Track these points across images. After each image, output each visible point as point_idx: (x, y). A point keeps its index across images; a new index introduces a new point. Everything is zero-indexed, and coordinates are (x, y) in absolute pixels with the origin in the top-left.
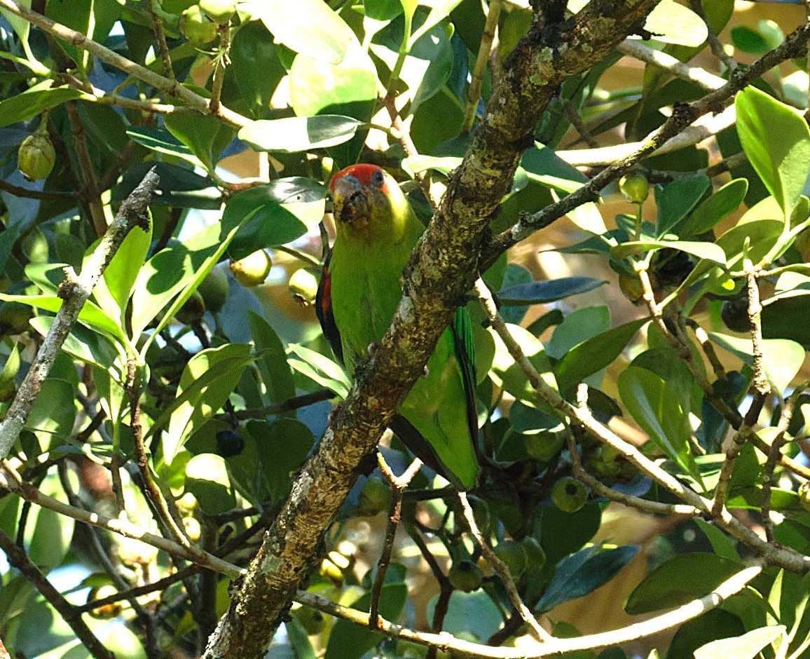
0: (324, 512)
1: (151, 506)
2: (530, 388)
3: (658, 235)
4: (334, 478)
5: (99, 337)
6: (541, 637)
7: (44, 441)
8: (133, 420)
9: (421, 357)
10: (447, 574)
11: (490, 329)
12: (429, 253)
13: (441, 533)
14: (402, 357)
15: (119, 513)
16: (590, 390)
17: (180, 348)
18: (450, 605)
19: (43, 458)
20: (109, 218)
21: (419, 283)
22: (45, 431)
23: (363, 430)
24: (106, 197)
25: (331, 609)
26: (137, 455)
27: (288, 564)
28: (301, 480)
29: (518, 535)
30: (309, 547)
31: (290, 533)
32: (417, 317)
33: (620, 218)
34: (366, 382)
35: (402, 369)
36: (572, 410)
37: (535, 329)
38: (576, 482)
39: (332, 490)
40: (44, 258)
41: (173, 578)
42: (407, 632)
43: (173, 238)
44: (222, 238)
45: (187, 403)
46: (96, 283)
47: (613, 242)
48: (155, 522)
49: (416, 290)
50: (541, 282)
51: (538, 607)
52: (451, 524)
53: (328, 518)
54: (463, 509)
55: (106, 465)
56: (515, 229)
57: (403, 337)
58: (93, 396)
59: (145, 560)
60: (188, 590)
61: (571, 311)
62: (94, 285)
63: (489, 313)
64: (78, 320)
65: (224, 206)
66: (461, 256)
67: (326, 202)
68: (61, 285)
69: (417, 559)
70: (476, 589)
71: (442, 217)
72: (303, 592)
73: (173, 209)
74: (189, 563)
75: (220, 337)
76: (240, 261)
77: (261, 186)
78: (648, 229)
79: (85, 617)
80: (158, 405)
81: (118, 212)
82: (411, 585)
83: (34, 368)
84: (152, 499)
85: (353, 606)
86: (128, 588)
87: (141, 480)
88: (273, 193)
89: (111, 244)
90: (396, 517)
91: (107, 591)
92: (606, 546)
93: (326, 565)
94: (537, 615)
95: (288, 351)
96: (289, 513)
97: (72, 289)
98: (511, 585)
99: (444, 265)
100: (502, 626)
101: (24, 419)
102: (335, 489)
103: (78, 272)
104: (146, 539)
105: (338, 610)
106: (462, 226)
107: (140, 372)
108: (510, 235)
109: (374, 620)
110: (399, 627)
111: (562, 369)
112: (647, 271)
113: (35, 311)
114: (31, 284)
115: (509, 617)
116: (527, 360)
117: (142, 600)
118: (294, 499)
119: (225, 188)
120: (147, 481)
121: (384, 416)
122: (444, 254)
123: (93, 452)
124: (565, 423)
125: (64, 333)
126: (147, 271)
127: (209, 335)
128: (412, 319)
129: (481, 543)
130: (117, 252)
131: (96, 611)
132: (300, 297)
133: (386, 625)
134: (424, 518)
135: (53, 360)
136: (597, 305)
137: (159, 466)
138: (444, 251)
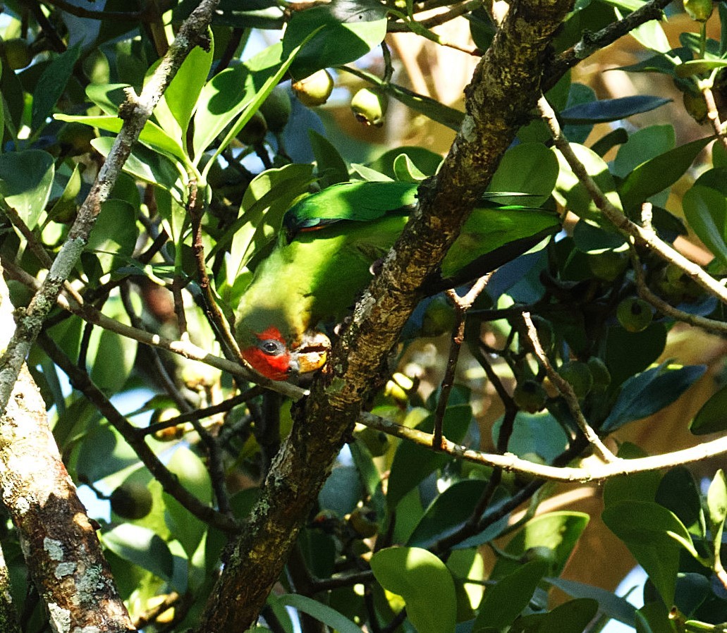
0: (387, 332)
1: (213, 328)
2: (594, 207)
3: (722, 55)
4: (396, 298)
5: (160, 157)
6: (606, 458)
7: (106, 262)
8: (195, 241)
9: (483, 176)
10: (511, 395)
11: (554, 148)
12: (491, 72)
13: (506, 354)
14: (465, 177)
15: (181, 334)
16: (654, 210)
17: (242, 168)
18: (515, 426)
19: (105, 280)
20: (171, 38)
21: (481, 102)
22: (106, 254)
23: (425, 250)
24: (167, 17)
25: (395, 430)
26: (199, 276)
27: (350, 386)
28: (363, 301)
29: (583, 355)
30: (372, 368)
31: (353, 353)
32: (480, 136)
33: (684, 36)
34: (429, 202)
35: (464, 190)
36: (636, 230)
37: (600, 149)
38: (641, 301)
39: (394, 310)
40: (106, 79)
41: (236, 400)
42: (471, 454)
43: (235, 58)
44: (284, 58)
45: (249, 224)
46: (156, 103)
47: (677, 61)
48: (217, 344)
49: (478, 108)
50: (606, 101)
51: (603, 427)
52: (515, 346)
53: (391, 339)
54: (527, 329)
55: (168, 287)
56: (578, 47)
57: (465, 157)
58: (155, 218)
59: (208, 381)
60: (251, 412)
61: (636, 130)
62: (155, 106)
63: (553, 132)
64: (139, 141)
65: (285, 25)
66: (524, 75)
67: (388, 21)
68: (121, 106)
69: (483, 381)
70: (540, 410)
71: (503, 37)
72: (366, 413)
73: (235, 29)
74: (252, 385)
75: (282, 158)
76: (303, 81)
77: (321, 6)
78: (712, 47)
79: (148, 439)
80: (220, 226)
81: (178, 32)
82: (476, 408)
83: (95, 189)
84: (214, 321)
85: (418, 428)
86: (190, 410)
87: (203, 301)
88: (335, 13)
89: (171, 64)
90: (460, 337)
91: (170, 413)
92: (671, 367)
93: (390, 386)
94: (602, 436)
95: (351, 172)
96: (351, 333)
97: (133, 109)
98: (576, 406)
99: (507, 84)
100: (567, 447)
101: (85, 241)
102: (398, 310)
103: (139, 93)
104: (209, 360)
105: (401, 431)
106: (523, 45)
107: (201, 193)
108: (573, 52)
109: (438, 441)
110: (463, 448)
111: (626, 188)
112: (711, 89)
113: (97, 132)
114: (91, 105)
115: (574, 437)
116: (591, 180)
117: (205, 423)
118: (356, 320)
119: (286, 7)
120: (209, 302)
121: (447, 235)
122: (506, 72)
123: (155, 273)
124: (629, 243)
125: (125, 153)
126: (209, 91)
127: (271, 156)
128: (475, 139)
129: (546, 363)
130: (178, 72)
131: (159, 433)
132: (362, 117)
133: (450, 446)
134: (490, 340)
135: (113, 182)
136: (661, 124)
137: (222, 287)
138: (507, 70)
